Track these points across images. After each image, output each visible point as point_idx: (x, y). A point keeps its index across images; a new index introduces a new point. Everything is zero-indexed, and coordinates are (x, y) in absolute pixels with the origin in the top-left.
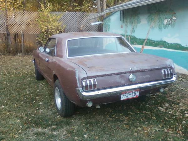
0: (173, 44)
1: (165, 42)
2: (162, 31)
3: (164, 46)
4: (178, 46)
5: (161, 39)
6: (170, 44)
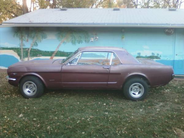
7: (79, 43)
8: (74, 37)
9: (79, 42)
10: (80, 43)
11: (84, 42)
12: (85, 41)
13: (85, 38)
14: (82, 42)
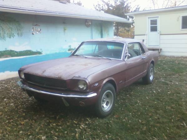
0: (23, 51)
1: (11, 51)
2: (5, 40)
3: (11, 56)
4: (29, 52)
5: (6, 49)
6: (19, 52)
7: (10, 37)
8: (3, 29)
9: (10, 35)
10: (12, 37)
11: (16, 35)
12: (18, 34)
13: (18, 30)
14: (14, 36)
